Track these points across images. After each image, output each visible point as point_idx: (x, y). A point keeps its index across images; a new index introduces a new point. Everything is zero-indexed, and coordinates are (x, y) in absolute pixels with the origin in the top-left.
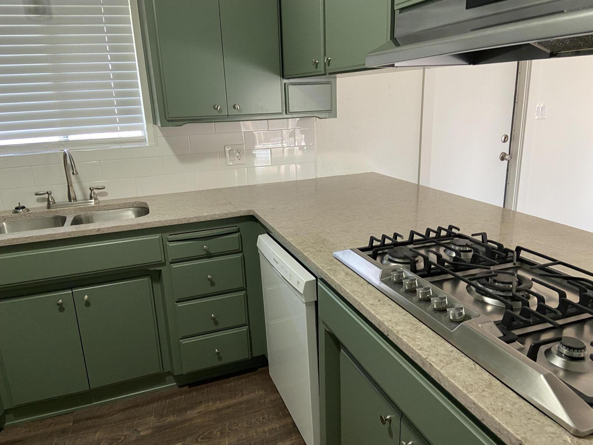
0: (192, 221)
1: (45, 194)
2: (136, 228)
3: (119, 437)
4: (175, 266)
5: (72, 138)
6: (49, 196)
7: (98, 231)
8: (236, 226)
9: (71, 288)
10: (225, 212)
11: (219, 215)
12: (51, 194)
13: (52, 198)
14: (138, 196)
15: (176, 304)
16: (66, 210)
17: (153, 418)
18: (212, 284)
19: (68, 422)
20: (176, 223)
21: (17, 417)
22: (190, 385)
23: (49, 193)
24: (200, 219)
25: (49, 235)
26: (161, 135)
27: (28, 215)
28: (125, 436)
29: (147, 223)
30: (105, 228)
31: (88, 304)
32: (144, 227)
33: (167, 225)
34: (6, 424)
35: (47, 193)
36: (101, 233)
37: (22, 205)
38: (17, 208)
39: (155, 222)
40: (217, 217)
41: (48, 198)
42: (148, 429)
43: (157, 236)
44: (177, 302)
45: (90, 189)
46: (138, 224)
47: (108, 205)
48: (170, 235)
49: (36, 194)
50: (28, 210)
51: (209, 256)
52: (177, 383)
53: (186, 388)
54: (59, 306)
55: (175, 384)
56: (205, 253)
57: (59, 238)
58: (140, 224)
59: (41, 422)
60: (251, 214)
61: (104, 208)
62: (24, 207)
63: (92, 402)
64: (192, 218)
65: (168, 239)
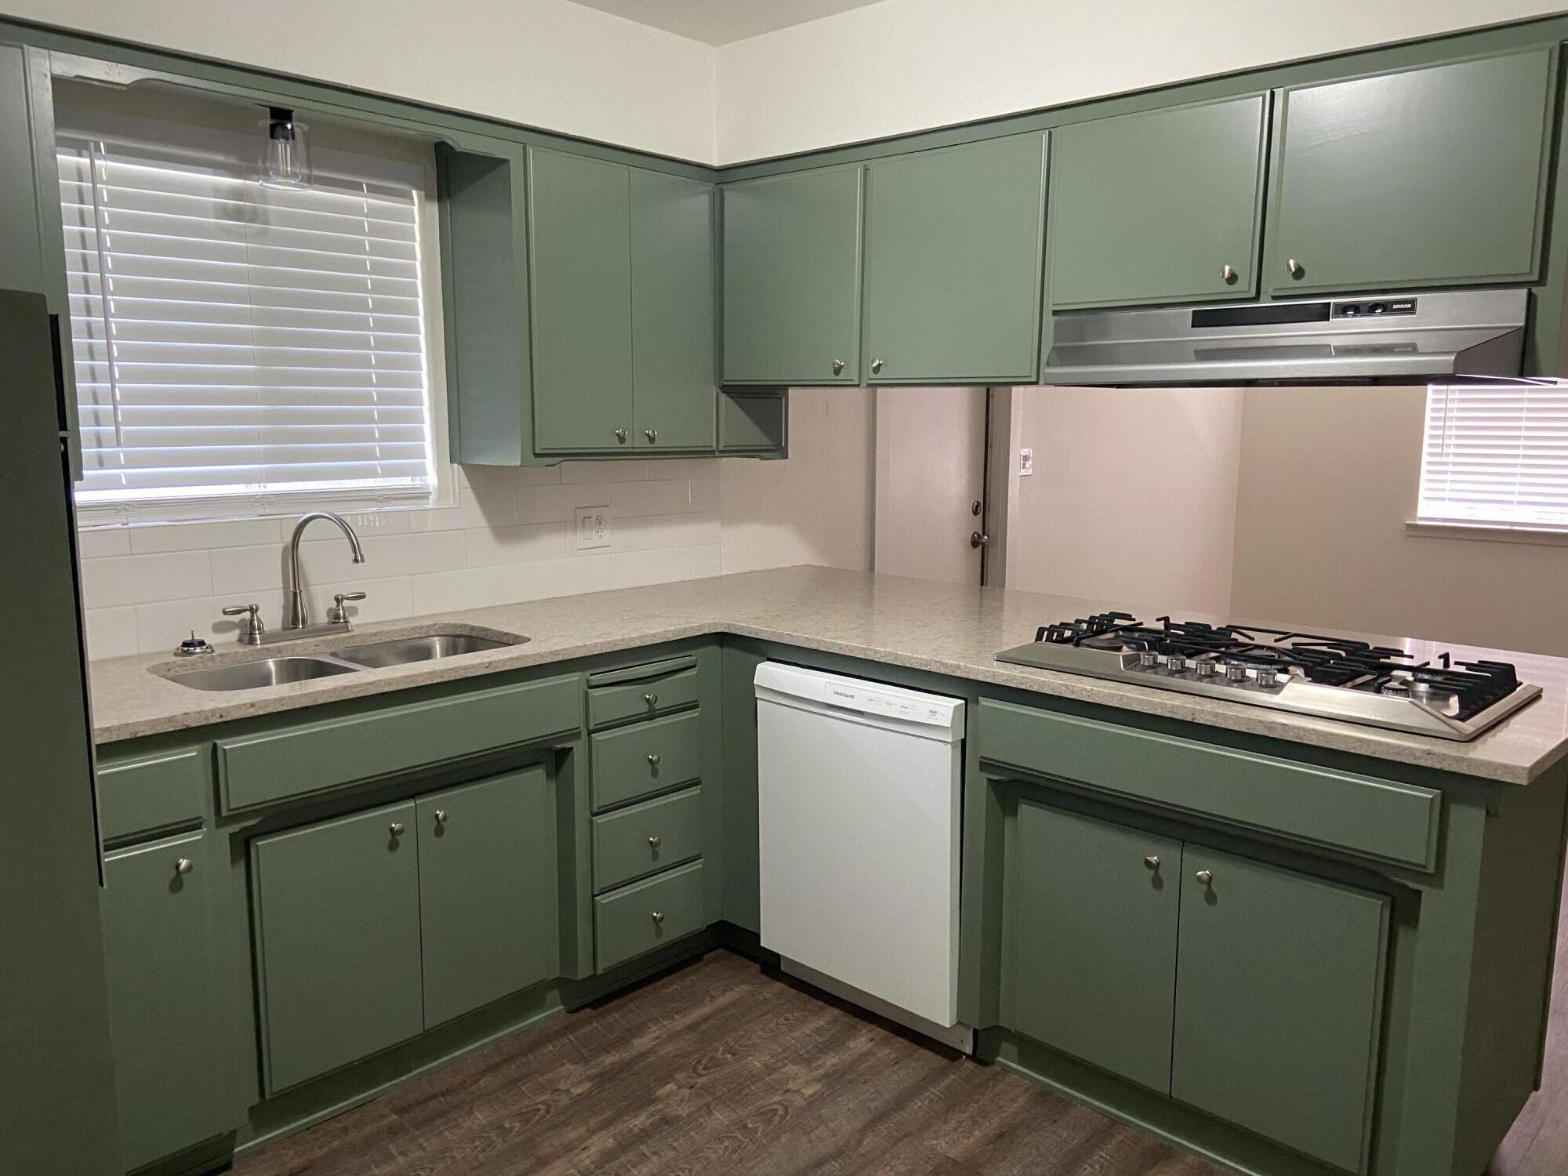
0: (633, 645)
1: (243, 611)
2: (549, 660)
3: (532, 1107)
6: (252, 616)
7: (487, 667)
8: (691, 656)
9: (415, 797)
10: (681, 627)
11: (673, 632)
12: (257, 610)
13: (259, 621)
15: (592, 818)
17: (569, 1067)
18: (653, 772)
19: (383, 1116)
22: (595, 1004)
23: (253, 610)
26: (468, 485)
27: (216, 659)
28: (546, 1103)
30: (497, 661)
31: (438, 829)
32: (560, 658)
33: (596, 653)
35: (247, 609)
36: (493, 672)
37: (197, 637)
38: (185, 644)
39: (578, 647)
41: (252, 621)
42: (579, 1083)
43: (574, 677)
45: (337, 599)
46: (548, 653)
47: (381, 632)
48: (592, 675)
49: (225, 613)
52: (565, 1005)
53: (587, 1011)
54: (391, 838)
55: (559, 1008)
56: (645, 708)
60: (719, 631)
61: (373, 639)
62: (202, 643)
63: (410, 1071)
64: (633, 639)
65: (588, 681)
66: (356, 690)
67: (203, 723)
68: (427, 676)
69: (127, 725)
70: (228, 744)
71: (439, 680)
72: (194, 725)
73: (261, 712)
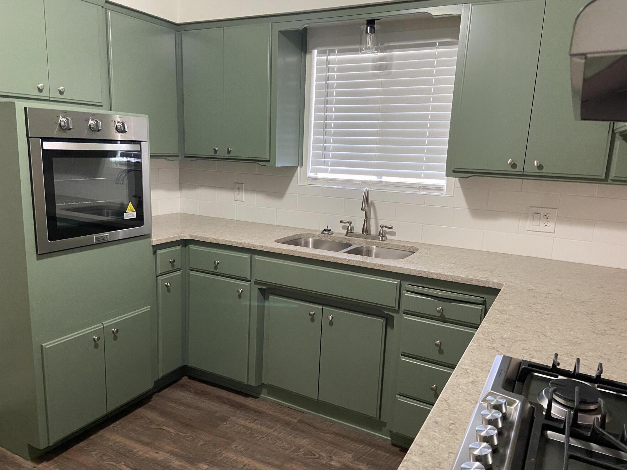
0: (431, 277)
1: (347, 223)
2: (378, 268)
3: (315, 453)
4: (407, 317)
5: (385, 179)
6: (349, 225)
7: (348, 261)
8: (483, 298)
9: (323, 305)
10: (471, 277)
11: (462, 278)
12: (351, 224)
14: (422, 242)
15: (400, 356)
16: (356, 240)
17: (350, 456)
18: (441, 352)
19: (295, 418)
20: (415, 274)
21: (269, 394)
23: (350, 223)
24: (440, 276)
25: (314, 254)
27: (329, 237)
28: (320, 456)
29: (388, 266)
30: (354, 260)
31: (331, 323)
32: (385, 269)
33: (406, 273)
34: (261, 395)
35: (349, 222)
36: (349, 264)
37: (329, 228)
38: (325, 230)
40: (459, 280)
41: (348, 227)
42: (340, 462)
43: (396, 282)
44: (402, 355)
45: (381, 226)
46: (381, 265)
48: (409, 285)
49: (341, 222)
50: (332, 234)
51: (444, 320)
54: (311, 317)
55: (390, 439)
56: (438, 314)
57: (319, 259)
58: (382, 265)
59: (281, 407)
62: (330, 230)
64: (432, 273)
65: (406, 287)
66: (295, 253)
67: (249, 248)
68: (322, 257)
69: (231, 241)
70: (257, 258)
71: (326, 260)
72: (247, 247)
73: (265, 250)
